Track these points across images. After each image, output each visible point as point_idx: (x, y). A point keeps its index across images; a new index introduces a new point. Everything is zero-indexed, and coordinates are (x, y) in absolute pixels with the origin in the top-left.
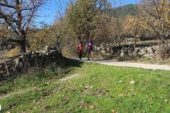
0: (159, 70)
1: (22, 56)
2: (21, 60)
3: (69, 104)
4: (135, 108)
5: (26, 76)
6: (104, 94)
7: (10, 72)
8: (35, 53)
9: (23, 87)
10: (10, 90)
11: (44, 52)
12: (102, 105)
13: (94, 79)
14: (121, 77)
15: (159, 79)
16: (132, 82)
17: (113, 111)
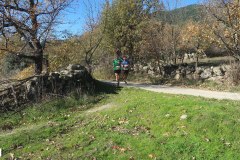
0: (226, 101)
1: (35, 79)
2: (33, 84)
3: (92, 146)
4: (182, 152)
5: (39, 105)
6: (144, 132)
7: (18, 100)
8: (53, 74)
9: (35, 121)
10: (17, 124)
11: (66, 72)
12: (137, 147)
13: (132, 111)
14: (169, 108)
15: (222, 113)
16: (184, 117)
17: (151, 156)
